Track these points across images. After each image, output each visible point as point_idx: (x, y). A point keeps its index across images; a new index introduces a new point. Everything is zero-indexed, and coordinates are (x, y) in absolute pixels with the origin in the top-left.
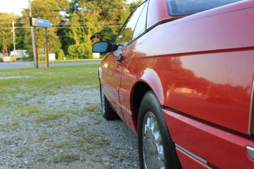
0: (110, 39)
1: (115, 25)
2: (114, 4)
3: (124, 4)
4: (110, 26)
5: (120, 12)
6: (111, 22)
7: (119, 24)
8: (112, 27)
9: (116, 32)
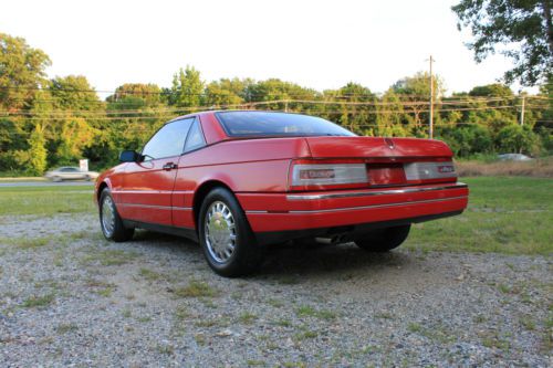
0: (11, 141)
1: (20, 117)
2: (21, 78)
3: (40, 79)
4: (10, 118)
5: (33, 95)
6: (13, 110)
7: (29, 116)
8: (14, 119)
9: (23, 129)
